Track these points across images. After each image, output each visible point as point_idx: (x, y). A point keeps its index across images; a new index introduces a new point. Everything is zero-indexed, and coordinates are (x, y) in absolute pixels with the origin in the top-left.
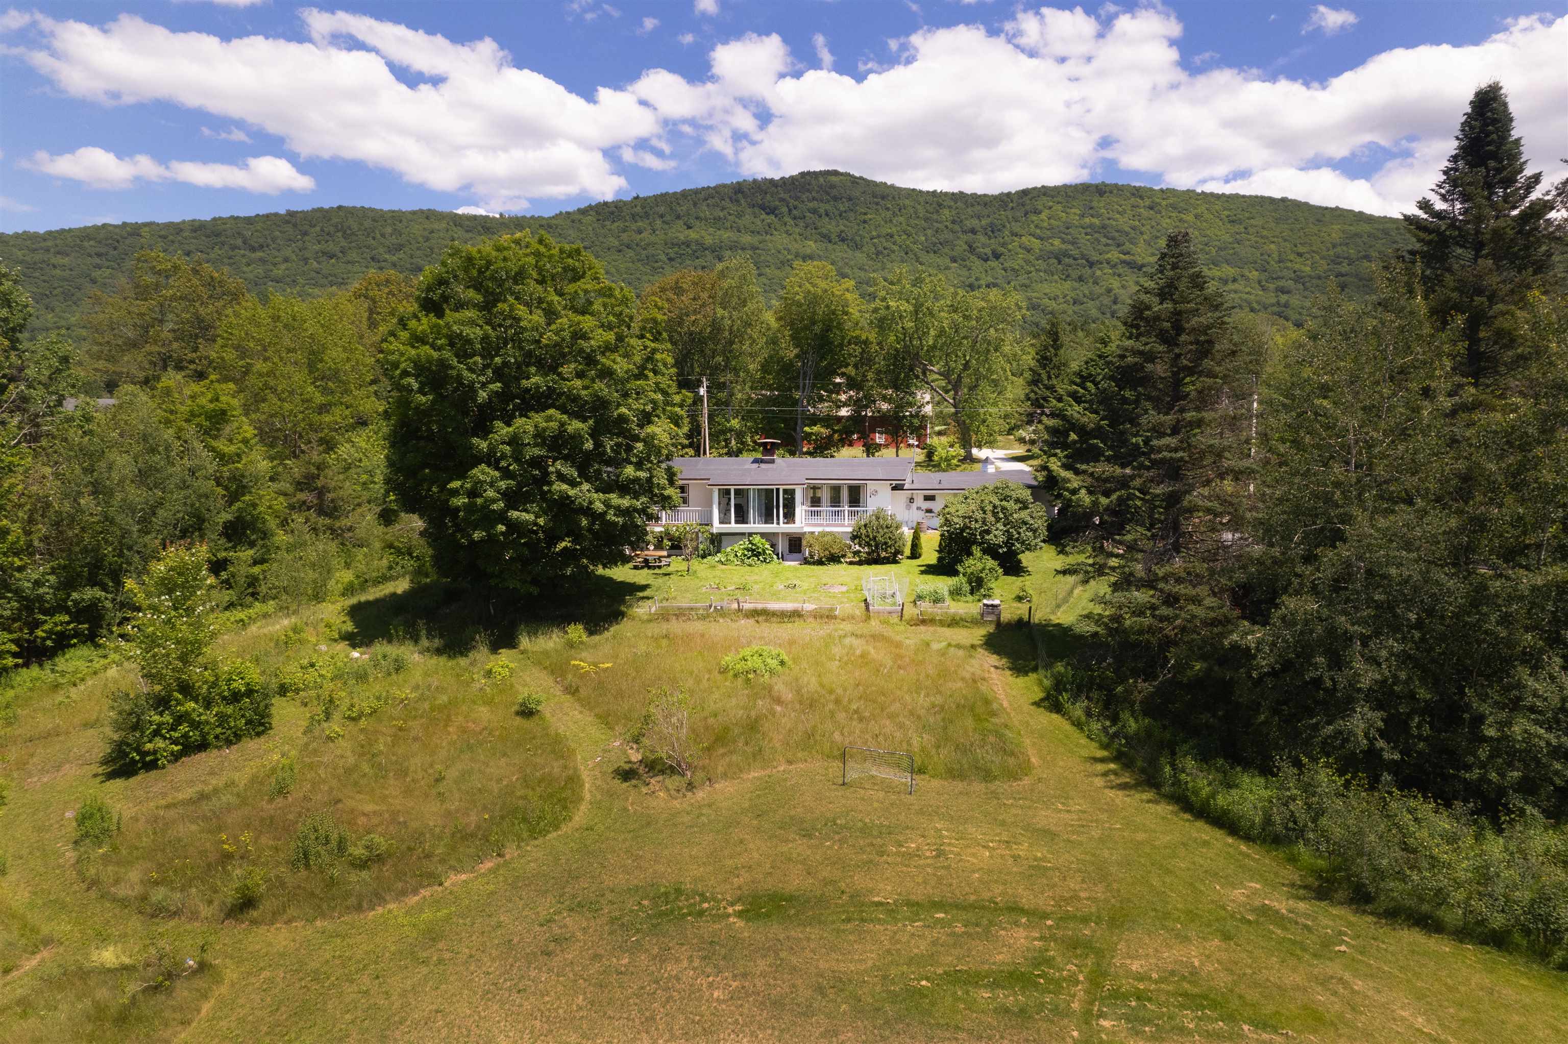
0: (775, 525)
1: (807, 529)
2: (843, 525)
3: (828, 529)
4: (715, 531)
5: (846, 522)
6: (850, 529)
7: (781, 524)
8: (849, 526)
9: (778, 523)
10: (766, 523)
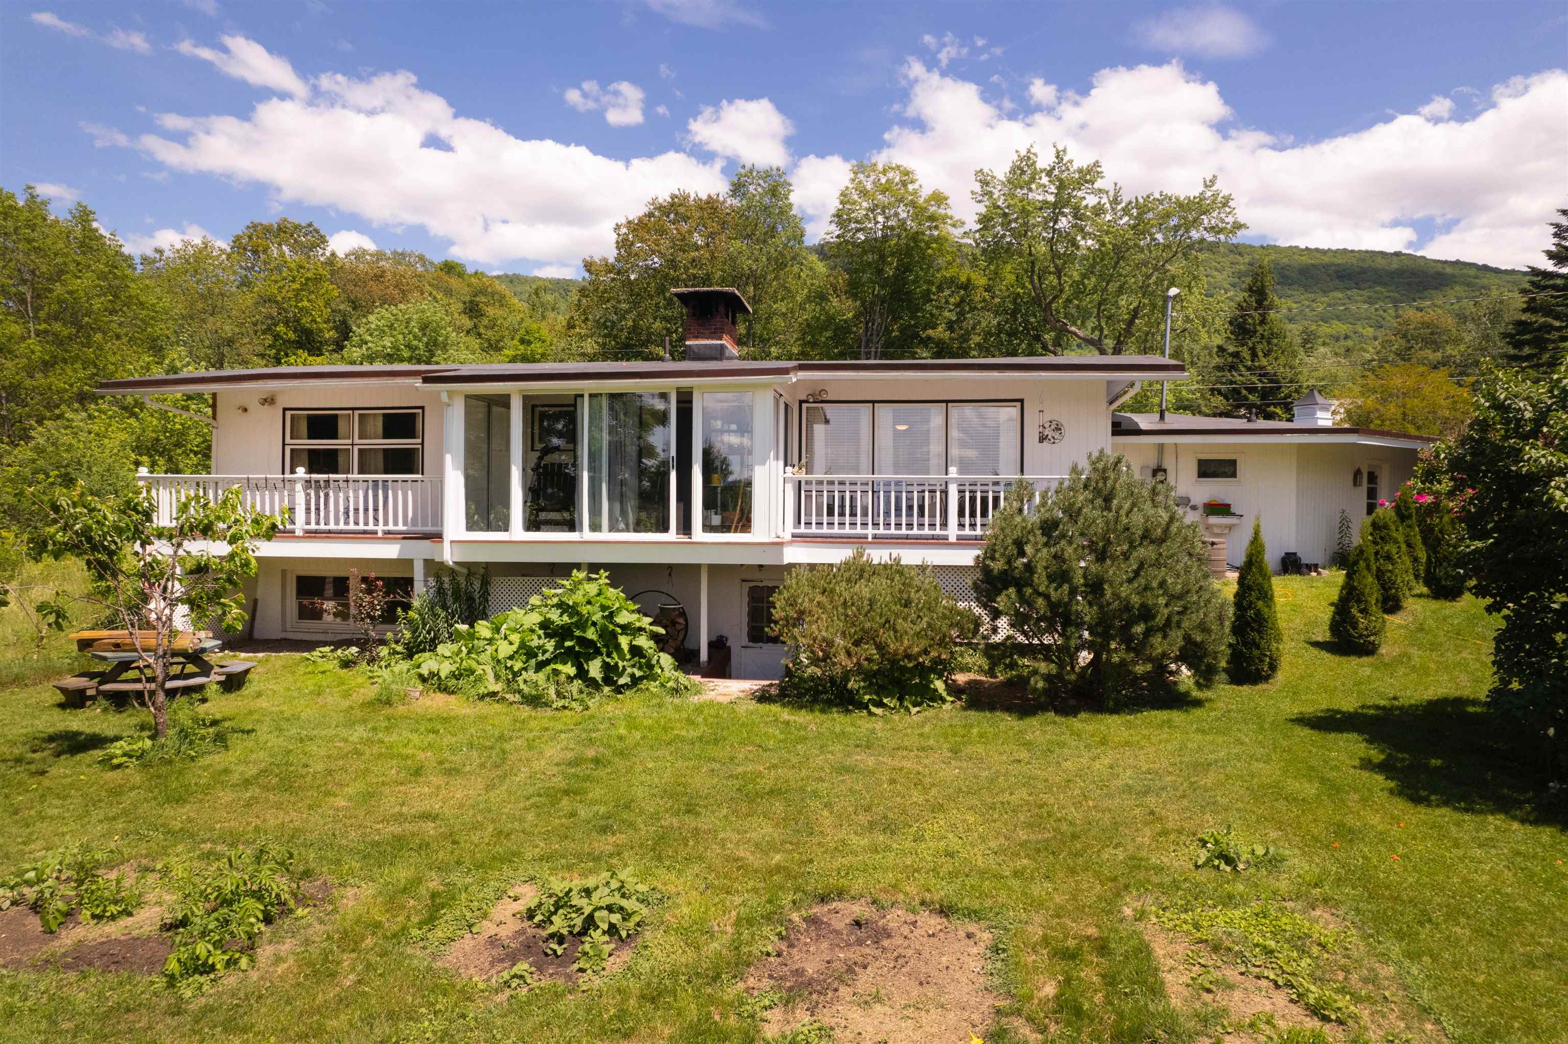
0: (672, 535)
1: (794, 555)
2: (941, 542)
3: (879, 556)
4: (448, 556)
5: (953, 532)
6: (967, 557)
7: (698, 534)
8: (963, 542)
9: (685, 527)
10: (639, 527)
